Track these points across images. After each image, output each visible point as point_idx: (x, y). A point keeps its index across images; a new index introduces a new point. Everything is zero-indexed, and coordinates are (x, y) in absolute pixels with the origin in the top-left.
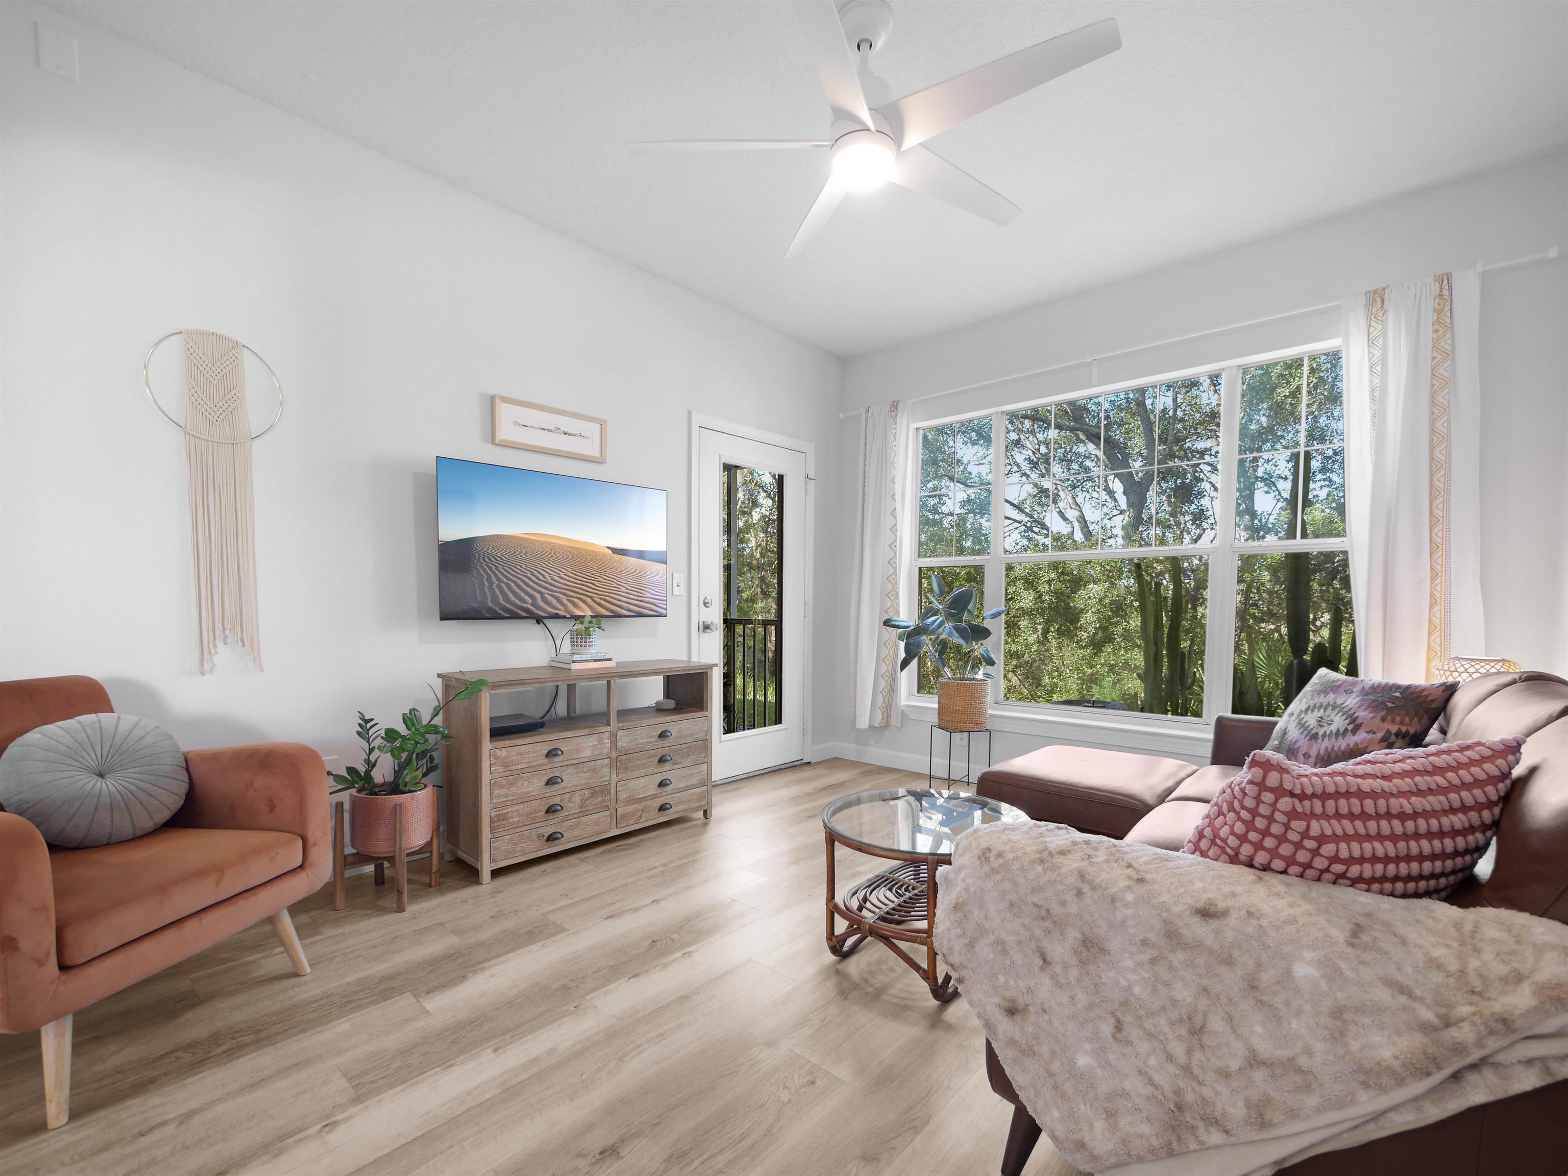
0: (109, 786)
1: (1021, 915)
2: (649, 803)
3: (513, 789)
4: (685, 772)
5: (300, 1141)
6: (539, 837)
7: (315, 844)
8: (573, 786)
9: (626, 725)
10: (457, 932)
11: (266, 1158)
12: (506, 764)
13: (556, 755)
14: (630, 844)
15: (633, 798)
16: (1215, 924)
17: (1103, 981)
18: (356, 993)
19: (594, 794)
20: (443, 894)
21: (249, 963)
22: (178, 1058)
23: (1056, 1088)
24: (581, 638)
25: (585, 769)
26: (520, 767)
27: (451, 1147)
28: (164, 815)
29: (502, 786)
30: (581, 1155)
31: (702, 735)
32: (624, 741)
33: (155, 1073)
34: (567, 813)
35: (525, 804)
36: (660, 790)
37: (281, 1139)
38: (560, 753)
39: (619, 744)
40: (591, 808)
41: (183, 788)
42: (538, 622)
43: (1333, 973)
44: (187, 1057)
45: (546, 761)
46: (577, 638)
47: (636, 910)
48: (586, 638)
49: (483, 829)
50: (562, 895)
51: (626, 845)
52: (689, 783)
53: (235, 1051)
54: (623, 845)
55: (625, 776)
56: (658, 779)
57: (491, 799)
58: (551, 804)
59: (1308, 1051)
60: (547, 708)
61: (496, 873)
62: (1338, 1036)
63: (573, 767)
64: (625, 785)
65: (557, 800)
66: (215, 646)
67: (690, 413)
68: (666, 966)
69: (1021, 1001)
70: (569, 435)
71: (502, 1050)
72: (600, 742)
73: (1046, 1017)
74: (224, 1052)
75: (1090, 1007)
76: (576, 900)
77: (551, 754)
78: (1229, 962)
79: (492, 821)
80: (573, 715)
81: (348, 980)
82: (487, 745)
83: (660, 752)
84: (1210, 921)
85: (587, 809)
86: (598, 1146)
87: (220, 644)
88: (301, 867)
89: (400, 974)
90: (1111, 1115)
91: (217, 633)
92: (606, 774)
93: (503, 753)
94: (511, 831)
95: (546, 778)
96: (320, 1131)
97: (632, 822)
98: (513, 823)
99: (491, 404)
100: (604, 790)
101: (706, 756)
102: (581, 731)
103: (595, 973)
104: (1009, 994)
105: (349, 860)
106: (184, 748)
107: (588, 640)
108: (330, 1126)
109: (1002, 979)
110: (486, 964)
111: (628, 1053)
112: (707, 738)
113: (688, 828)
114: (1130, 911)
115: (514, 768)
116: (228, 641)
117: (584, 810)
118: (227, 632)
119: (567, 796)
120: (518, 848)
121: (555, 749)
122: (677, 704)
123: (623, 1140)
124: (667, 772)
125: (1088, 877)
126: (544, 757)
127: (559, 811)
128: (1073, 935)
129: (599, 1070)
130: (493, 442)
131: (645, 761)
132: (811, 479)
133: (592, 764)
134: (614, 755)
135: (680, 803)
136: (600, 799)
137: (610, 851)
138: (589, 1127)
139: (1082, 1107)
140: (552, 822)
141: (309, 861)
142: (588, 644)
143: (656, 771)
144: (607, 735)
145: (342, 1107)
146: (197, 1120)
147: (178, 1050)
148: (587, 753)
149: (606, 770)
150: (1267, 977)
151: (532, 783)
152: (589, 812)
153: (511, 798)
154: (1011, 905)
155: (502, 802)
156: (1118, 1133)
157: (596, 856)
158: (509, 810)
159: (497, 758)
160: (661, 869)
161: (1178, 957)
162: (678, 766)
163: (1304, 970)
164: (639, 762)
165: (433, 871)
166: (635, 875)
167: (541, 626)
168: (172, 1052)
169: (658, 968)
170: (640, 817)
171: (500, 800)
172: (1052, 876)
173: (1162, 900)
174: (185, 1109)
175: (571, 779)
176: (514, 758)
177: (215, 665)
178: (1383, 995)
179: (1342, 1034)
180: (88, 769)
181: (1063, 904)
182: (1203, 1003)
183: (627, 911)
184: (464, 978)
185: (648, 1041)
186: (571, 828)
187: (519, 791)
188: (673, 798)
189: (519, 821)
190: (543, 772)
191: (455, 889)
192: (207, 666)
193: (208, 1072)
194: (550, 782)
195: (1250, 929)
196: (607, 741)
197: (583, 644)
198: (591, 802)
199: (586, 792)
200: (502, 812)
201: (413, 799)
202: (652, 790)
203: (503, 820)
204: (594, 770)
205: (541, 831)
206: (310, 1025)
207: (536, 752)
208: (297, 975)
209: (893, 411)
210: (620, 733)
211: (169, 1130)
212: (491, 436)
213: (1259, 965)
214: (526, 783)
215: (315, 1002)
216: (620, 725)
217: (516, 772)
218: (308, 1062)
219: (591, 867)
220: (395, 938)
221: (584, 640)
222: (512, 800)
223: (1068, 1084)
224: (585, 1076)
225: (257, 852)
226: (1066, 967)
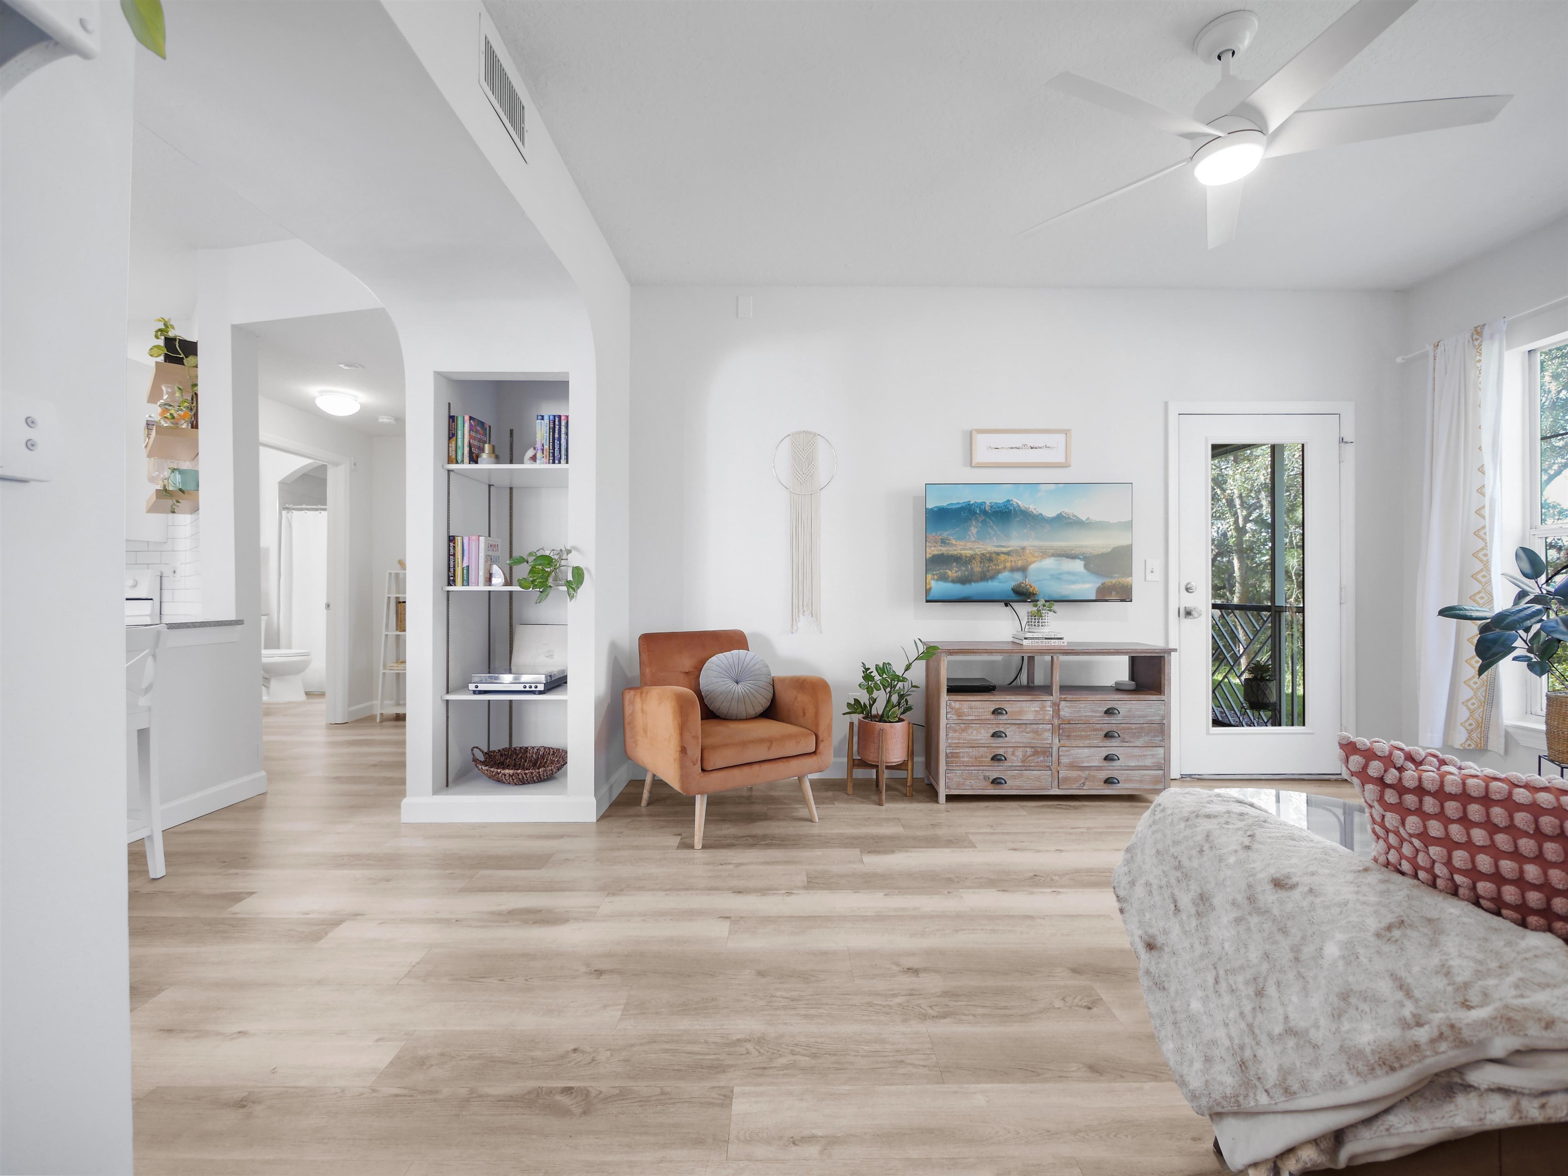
0: (739, 689)
1: (1163, 862)
2: (1093, 773)
3: (964, 735)
4: (1136, 751)
5: (774, 894)
6: (986, 778)
7: (823, 741)
8: (1016, 742)
9: (1069, 697)
10: (904, 826)
11: (759, 894)
12: (959, 714)
13: (1001, 713)
14: (1070, 806)
15: (1074, 764)
16: (1283, 894)
17: (1211, 934)
18: (833, 839)
19: (1036, 753)
20: (912, 803)
21: (793, 808)
22: (747, 840)
23: (1175, 1023)
24: (1036, 618)
25: (1028, 730)
26: (970, 718)
27: (835, 927)
28: (760, 709)
29: (955, 731)
30: (897, 964)
31: (1157, 719)
32: (1066, 710)
33: (736, 843)
34: (1010, 764)
35: (974, 749)
36: (1106, 764)
37: (768, 889)
38: (1004, 712)
39: (1062, 713)
40: (1032, 764)
41: (770, 696)
42: (1006, 605)
43: (1350, 956)
44: (750, 841)
45: (992, 717)
46: (1032, 619)
47: (1038, 851)
48: (1039, 619)
49: (941, 761)
50: (988, 825)
51: (1066, 805)
52: (1140, 764)
53: (769, 846)
54: (1062, 805)
55: (1067, 743)
56: (1105, 752)
57: (947, 739)
58: (996, 753)
59: (1316, 1026)
60: (1013, 677)
61: (951, 798)
62: (1337, 1015)
63: (1017, 726)
64: (1067, 751)
65: (1001, 751)
66: (799, 617)
67: (1166, 404)
68: (1032, 893)
69: (1160, 940)
70: (1036, 448)
71: (888, 897)
72: (1043, 708)
73: (1175, 959)
74: (765, 844)
75: (1202, 957)
76: (996, 831)
77: (997, 712)
78: (1284, 931)
79: (947, 756)
80: (1031, 684)
81: (833, 832)
82: (944, 697)
83: (1107, 728)
84: (1279, 891)
85: (1029, 765)
86: (909, 965)
87: (801, 615)
88: (814, 753)
89: (860, 838)
90: (1208, 1060)
91: (800, 608)
92: (1048, 738)
93: (957, 705)
94: (963, 768)
95: (992, 731)
96: (784, 894)
97: (1075, 786)
98: (964, 762)
99: (970, 436)
100: (1046, 752)
101: (1163, 740)
102: (1023, 697)
103: (976, 878)
104: (1151, 931)
105: (856, 762)
106: (775, 673)
107: (1041, 621)
108: (789, 894)
109: (1148, 916)
110: (910, 849)
111: (964, 930)
112: (1164, 722)
113: (1137, 807)
114: (1229, 872)
115: (966, 718)
116: (805, 613)
117: (1026, 765)
118: (805, 608)
119: (1011, 750)
120: (967, 782)
121: (1000, 709)
122: (1137, 685)
123: (925, 970)
124: (1113, 747)
125: (1211, 838)
126: (990, 713)
127: (1002, 760)
128: (1194, 887)
129: (938, 930)
130: (971, 466)
131: (1089, 733)
132: (1346, 442)
133: (1034, 726)
134: (1056, 722)
135: (1128, 780)
136: (1042, 759)
137: (1049, 807)
138: (912, 954)
139: (1190, 1046)
140: (997, 768)
141: (819, 751)
142: (1040, 624)
143: (1101, 744)
144: (1049, 703)
145: (799, 888)
146: (742, 867)
147: (748, 836)
148: (1030, 717)
149: (1048, 735)
150: (1308, 951)
151: (980, 733)
152: (1031, 768)
153: (962, 742)
154: (1158, 852)
155: (955, 743)
156: (1206, 1076)
157: (1035, 807)
158: (961, 750)
159: (952, 708)
160: (1085, 830)
161: (1254, 920)
162: (1127, 744)
163: (1332, 950)
164: (1084, 733)
165: (908, 785)
166: (1057, 828)
167: (1009, 608)
168: (746, 836)
169: (1026, 893)
170: (1084, 784)
171: (953, 741)
172: (1188, 832)
173: (1253, 866)
174: (740, 861)
175: (1014, 736)
176: (965, 710)
177: (798, 628)
178: (1384, 987)
179: (1340, 1016)
180: (732, 678)
181: (1190, 858)
182: (1265, 966)
183: (1030, 850)
184: (893, 852)
185: (982, 930)
186: (1014, 777)
187: (969, 737)
188: (1122, 774)
189: (968, 761)
190: (990, 726)
191: (920, 802)
192: (795, 628)
193: (755, 850)
194: (995, 735)
195: (1305, 904)
196: (1049, 709)
197: (1036, 624)
198: (1033, 760)
199: (1028, 750)
200: (954, 751)
201: (891, 727)
202: (1097, 761)
203: (956, 757)
204: (1036, 732)
205: (987, 774)
206: (805, 846)
207: (983, 708)
208: (811, 821)
209: (1477, 339)
210: (1063, 704)
211: (731, 867)
212: (970, 462)
213: (1303, 938)
214: (975, 732)
215: (811, 836)
216: (1063, 696)
217: (967, 722)
218: (795, 863)
219: (1025, 813)
220: (869, 818)
221: (1037, 621)
222: (964, 743)
223: (1184, 1024)
224: (927, 930)
225: (790, 737)
226: (1189, 916)
